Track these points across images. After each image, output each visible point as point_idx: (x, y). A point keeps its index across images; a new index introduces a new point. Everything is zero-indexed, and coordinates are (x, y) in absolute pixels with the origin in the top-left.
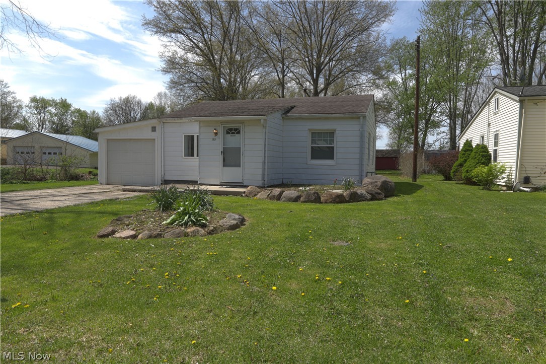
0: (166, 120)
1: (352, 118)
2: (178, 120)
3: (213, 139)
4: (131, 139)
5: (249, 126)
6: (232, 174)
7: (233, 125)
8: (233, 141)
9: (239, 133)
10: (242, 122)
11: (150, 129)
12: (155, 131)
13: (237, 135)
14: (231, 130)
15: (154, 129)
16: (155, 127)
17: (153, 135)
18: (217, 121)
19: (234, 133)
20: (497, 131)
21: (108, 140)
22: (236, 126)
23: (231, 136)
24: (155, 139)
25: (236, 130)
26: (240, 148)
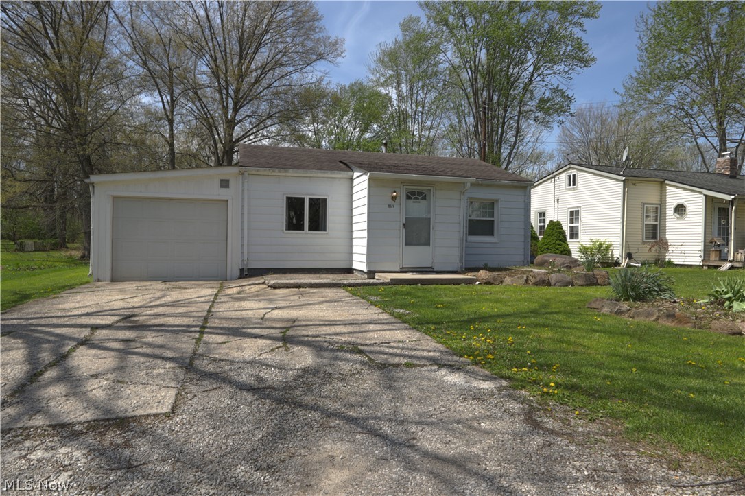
0: (258, 170)
1: (516, 187)
2: (280, 172)
3: (390, 206)
4: (171, 199)
5: (441, 190)
6: (419, 255)
7: (415, 187)
8: (417, 209)
9: (424, 198)
10: (432, 184)
11: (218, 183)
12: (227, 186)
13: (422, 201)
14: (413, 193)
15: (225, 184)
16: (228, 181)
17: (224, 194)
18: (395, 181)
19: (418, 198)
20: (578, 207)
21: (115, 198)
22: (422, 189)
23: (414, 202)
24: (227, 201)
25: (420, 194)
26: (430, 219)
